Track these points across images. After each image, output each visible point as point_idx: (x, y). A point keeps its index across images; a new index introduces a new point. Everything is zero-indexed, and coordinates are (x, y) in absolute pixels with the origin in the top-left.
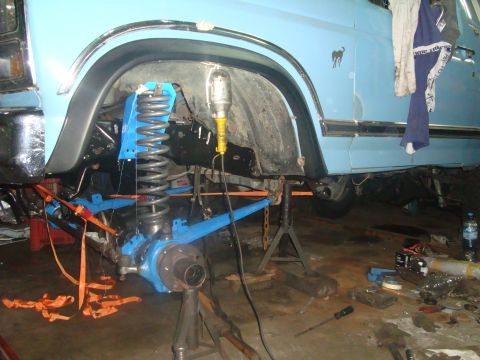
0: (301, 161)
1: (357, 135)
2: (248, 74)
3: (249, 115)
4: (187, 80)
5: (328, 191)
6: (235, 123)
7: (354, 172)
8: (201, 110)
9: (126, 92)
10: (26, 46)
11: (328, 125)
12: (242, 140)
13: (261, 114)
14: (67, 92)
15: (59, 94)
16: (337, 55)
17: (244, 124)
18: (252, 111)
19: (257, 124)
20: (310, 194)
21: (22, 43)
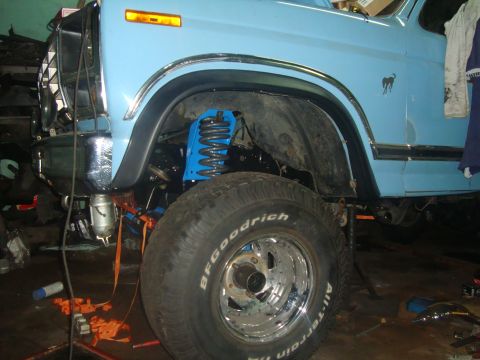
0: (353, 183)
1: (409, 159)
2: (302, 102)
3: (306, 140)
4: (248, 108)
5: (389, 215)
6: (293, 148)
7: (408, 195)
8: (262, 135)
9: (189, 119)
10: (100, 79)
11: (378, 149)
12: (300, 164)
13: (316, 139)
14: (131, 118)
15: (125, 119)
16: (388, 82)
17: (302, 148)
18: (308, 136)
19: (313, 148)
20: (372, 218)
21: (97, 77)
